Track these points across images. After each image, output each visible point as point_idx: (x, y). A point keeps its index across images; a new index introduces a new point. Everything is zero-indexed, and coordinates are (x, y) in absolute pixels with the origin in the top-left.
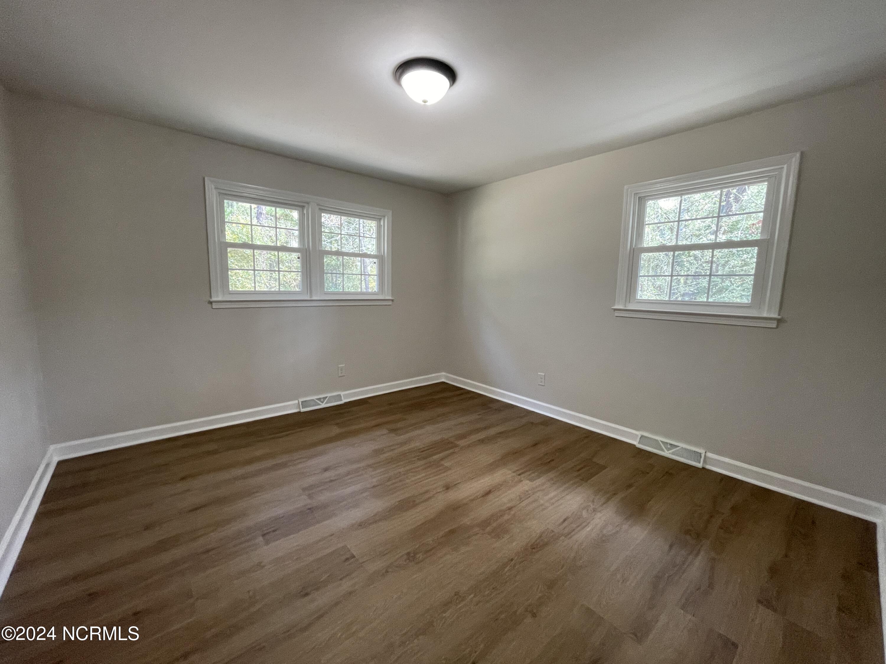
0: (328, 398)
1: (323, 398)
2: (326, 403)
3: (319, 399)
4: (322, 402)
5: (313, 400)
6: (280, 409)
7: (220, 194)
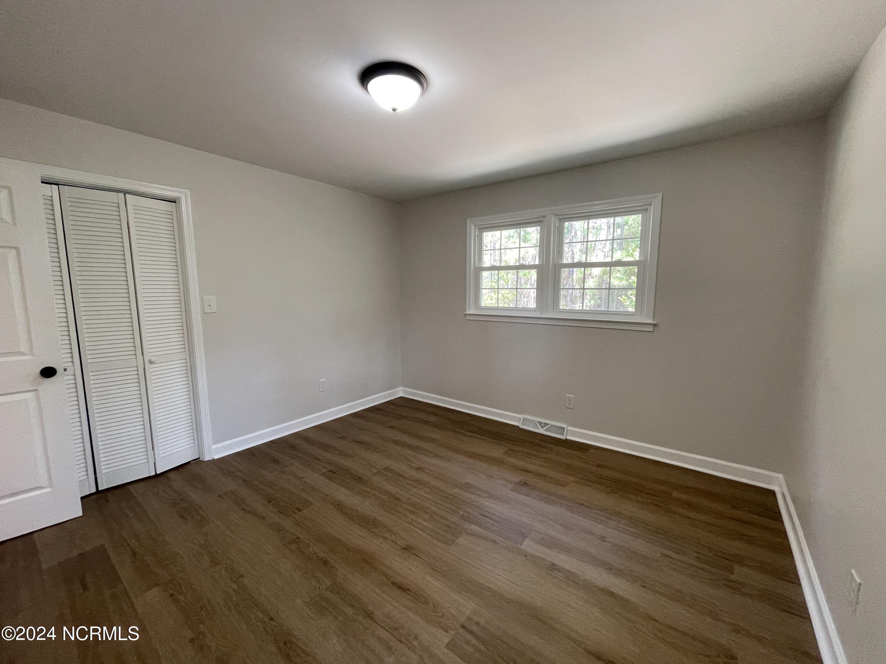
0: (549, 426)
1: (545, 423)
2: (546, 430)
3: (540, 423)
4: (542, 427)
5: (534, 421)
6: (501, 416)
7: (479, 229)
